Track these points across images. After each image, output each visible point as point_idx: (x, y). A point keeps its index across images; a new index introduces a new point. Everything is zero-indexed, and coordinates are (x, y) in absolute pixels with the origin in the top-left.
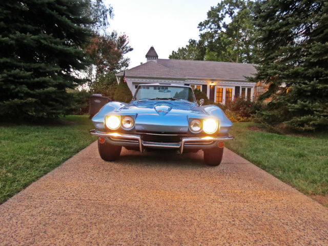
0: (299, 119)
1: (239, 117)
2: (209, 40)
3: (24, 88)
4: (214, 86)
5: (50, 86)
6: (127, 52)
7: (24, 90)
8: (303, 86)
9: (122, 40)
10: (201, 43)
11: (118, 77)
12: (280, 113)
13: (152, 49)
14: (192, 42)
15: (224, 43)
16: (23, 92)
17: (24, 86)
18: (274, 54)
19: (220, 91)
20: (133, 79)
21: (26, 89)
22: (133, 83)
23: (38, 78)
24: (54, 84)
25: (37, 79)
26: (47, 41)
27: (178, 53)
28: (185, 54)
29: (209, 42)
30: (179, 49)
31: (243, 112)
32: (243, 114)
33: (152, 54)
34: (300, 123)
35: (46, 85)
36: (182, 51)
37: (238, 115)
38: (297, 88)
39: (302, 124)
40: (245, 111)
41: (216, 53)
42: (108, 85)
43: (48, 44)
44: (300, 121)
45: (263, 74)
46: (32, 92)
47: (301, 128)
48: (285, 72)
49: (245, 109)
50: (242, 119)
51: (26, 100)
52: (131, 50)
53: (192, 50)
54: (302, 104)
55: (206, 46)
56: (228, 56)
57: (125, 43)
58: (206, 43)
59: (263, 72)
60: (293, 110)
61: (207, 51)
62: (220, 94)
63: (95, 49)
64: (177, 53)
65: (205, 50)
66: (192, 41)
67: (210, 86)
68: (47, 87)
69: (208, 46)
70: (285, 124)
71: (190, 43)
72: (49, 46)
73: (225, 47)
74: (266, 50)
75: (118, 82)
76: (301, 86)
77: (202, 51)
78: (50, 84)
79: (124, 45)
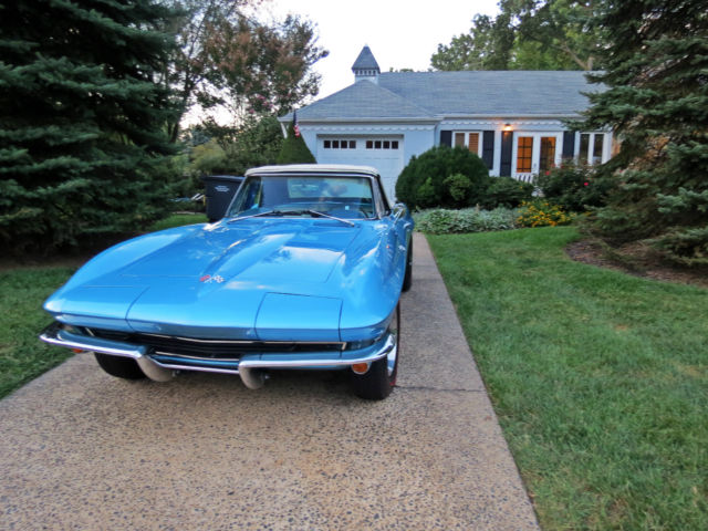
0: (681, 235)
1: (558, 213)
2: (522, 14)
3: (12, 187)
4: (511, 133)
5: (75, 176)
6: (316, 60)
7: (12, 191)
8: (699, 146)
9: (304, 34)
10: (503, 20)
11: (285, 123)
12: (640, 216)
13: (366, 51)
14: (482, 22)
15: (560, 18)
16: (9, 197)
17: (12, 181)
18: (630, 62)
19: (526, 144)
20: (317, 128)
21: (15, 188)
22: (319, 136)
23: (40, 162)
24: (84, 170)
25: (36, 166)
26: (55, 75)
27: (452, 50)
28: (469, 49)
29: (521, 18)
30: (454, 39)
31: (569, 201)
32: (568, 206)
33: (365, 64)
34: (686, 245)
35: (64, 175)
36: (461, 42)
37: (555, 208)
38: (682, 153)
39: (689, 248)
40: (574, 197)
41: (539, 45)
42: (265, 143)
43: (57, 81)
44: (685, 241)
45: (601, 114)
46: (30, 194)
47: (685, 259)
48: (653, 112)
49: (574, 192)
50: (564, 218)
51: (17, 215)
52: (325, 54)
53: (485, 39)
54: (692, 197)
55: (514, 28)
56: (569, 50)
57: (311, 41)
58: (515, 21)
59: (602, 110)
60: (669, 210)
61: (517, 39)
62: (527, 150)
63: (240, 59)
64: (449, 47)
65: (513, 37)
66: (480, 17)
67: (503, 132)
68: (64, 180)
69: (520, 28)
70: (645, 246)
71: (476, 23)
72: (59, 85)
73: (561, 26)
74: (617, 50)
75: (286, 136)
76: (692, 146)
77: (504, 40)
78: (73, 171)
79: (309, 45)
